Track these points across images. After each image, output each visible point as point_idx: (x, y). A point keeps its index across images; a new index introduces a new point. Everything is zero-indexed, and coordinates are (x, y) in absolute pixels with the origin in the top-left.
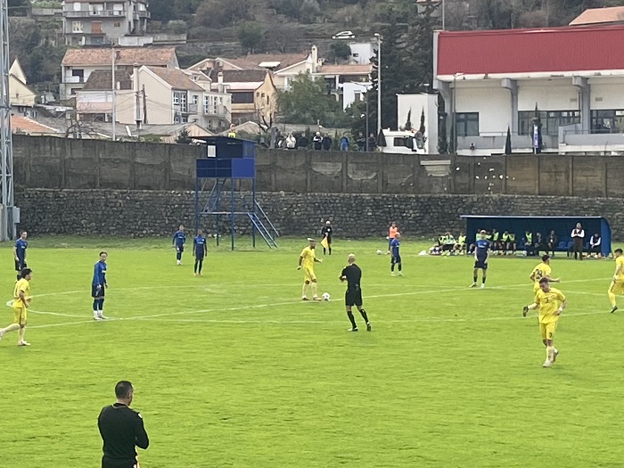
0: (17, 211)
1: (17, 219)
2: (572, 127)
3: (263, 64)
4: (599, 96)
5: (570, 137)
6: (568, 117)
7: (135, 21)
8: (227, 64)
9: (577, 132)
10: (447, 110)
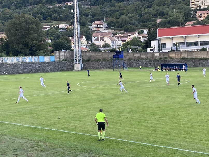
0: (82, 65)
1: (83, 66)
2: (183, 45)
3: (128, 35)
4: (188, 39)
5: (182, 47)
6: (182, 44)
7: (105, 28)
8: (121, 35)
9: (184, 46)
10: (160, 43)
